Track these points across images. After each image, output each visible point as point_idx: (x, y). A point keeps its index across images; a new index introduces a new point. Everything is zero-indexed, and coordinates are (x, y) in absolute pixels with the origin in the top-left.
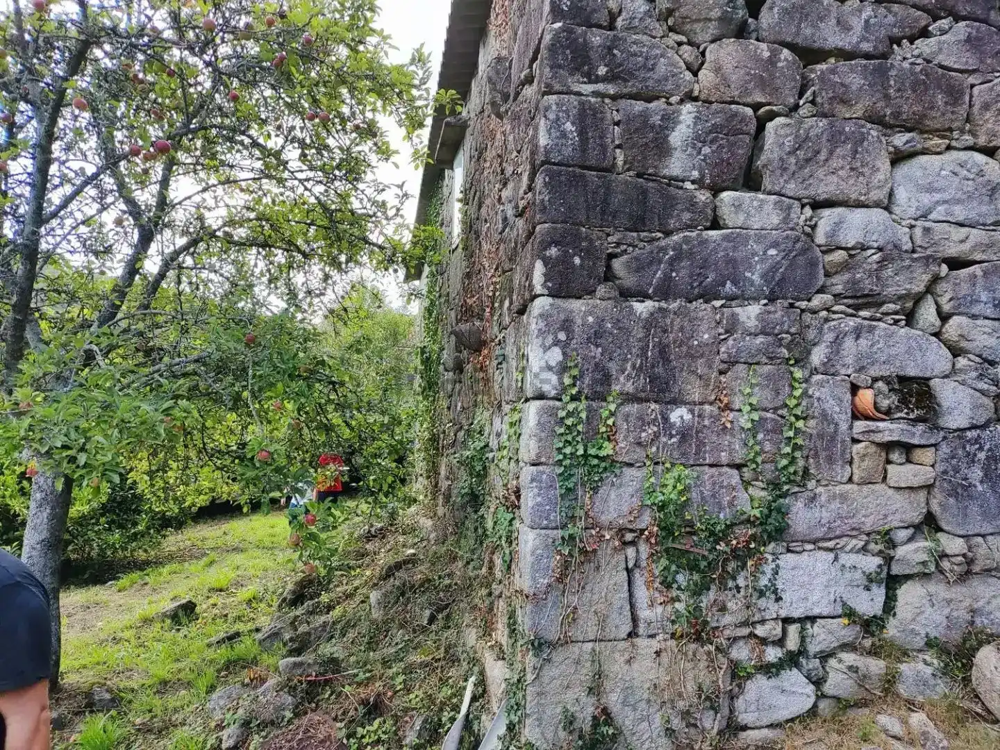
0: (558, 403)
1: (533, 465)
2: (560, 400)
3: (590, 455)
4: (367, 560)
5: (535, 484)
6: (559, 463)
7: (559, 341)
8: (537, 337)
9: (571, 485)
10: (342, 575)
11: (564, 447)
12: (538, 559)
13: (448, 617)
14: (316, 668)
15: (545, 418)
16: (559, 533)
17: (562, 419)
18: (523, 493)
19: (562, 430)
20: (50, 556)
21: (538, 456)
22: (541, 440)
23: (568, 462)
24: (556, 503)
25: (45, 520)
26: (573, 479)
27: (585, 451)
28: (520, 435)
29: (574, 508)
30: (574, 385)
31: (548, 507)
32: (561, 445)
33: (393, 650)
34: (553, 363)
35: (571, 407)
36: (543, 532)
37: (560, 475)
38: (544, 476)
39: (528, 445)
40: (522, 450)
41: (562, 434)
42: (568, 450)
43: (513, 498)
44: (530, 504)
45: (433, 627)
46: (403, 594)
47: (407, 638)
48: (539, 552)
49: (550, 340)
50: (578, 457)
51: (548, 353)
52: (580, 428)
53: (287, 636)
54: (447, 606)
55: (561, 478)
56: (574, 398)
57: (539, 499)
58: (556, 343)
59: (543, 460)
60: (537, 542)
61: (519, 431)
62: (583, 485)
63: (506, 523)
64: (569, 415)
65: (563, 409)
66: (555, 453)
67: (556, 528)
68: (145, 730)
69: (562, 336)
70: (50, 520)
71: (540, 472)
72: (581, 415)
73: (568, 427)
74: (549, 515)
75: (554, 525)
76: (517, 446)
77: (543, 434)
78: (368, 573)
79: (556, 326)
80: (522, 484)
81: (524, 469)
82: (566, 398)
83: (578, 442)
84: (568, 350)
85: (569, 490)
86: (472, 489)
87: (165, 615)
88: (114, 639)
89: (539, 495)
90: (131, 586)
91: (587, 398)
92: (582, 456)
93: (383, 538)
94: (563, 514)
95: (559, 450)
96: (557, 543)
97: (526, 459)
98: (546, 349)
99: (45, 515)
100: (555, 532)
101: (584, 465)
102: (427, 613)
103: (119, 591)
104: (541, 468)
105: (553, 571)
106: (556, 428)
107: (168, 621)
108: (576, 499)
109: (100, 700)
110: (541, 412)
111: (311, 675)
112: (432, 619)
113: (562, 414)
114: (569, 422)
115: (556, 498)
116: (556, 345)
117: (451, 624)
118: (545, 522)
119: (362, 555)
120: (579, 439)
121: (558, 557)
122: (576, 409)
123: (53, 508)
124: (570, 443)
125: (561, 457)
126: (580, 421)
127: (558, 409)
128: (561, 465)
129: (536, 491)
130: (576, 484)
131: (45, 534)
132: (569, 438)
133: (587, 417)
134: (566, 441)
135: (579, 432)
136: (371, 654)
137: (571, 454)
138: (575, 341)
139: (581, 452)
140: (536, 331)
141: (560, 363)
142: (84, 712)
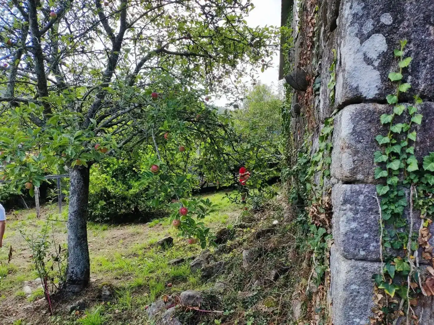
0: (380, 107)
1: (347, 183)
2: (384, 102)
3: (428, 172)
4: (254, 223)
5: (348, 206)
6: (383, 181)
7: (383, 26)
8: (352, 24)
9: (399, 210)
10: (240, 231)
11: (390, 161)
12: (353, 296)
13: (287, 278)
14: (202, 301)
15: (363, 125)
16: (382, 268)
17: (387, 125)
18: (336, 212)
19: (387, 140)
20: (79, 219)
21: (354, 171)
22: (356, 152)
23: (395, 180)
24: (378, 231)
25: (75, 201)
26: (403, 202)
27: (420, 165)
28: (332, 148)
29: (402, 238)
30: (404, 81)
31: (366, 235)
32: (385, 158)
33: (251, 295)
34: (373, 55)
35: (399, 109)
36: (361, 264)
37: (384, 196)
38: (361, 197)
39: (340, 159)
40: (334, 166)
41: (386, 145)
42: (395, 165)
43: (322, 216)
44: (343, 230)
45: (277, 283)
46: (260, 256)
47: (259, 288)
48: (354, 287)
49: (369, 25)
50: (409, 174)
51: (367, 43)
52: (413, 136)
53: (203, 266)
54: (286, 270)
55: (384, 201)
56: (403, 99)
57: (354, 225)
58: (379, 29)
59: (360, 177)
60: (352, 274)
61: (330, 145)
62: (417, 209)
63: (318, 239)
64: (397, 119)
65: (388, 113)
66: (376, 169)
67: (378, 260)
68: (118, 318)
69: (387, 19)
70: (77, 201)
71: (356, 191)
72: (413, 119)
73: (395, 136)
74: (368, 244)
75: (374, 256)
76: (328, 160)
77: (359, 146)
78: (253, 231)
79: (378, 7)
80: (333, 202)
81: (336, 186)
82: (391, 99)
83: (409, 154)
84: (395, 36)
85: (395, 215)
86: (299, 195)
87: (158, 243)
88: (135, 254)
89: (354, 220)
90: (155, 225)
91: (422, 97)
92: (415, 172)
93: (263, 212)
94: (387, 245)
95: (382, 165)
96: (379, 279)
97: (338, 175)
98: (363, 38)
99: (75, 198)
100: (376, 265)
101: (417, 185)
102: (274, 272)
103: (150, 227)
104: (356, 187)
105: (373, 311)
106: (378, 138)
107: (159, 247)
108: (406, 228)
109: (104, 295)
110: (356, 118)
111: (197, 306)
112: (276, 277)
113: (386, 119)
114: (397, 128)
115: (378, 225)
116: (378, 32)
117: (288, 284)
118: (362, 253)
119: (251, 220)
120: (411, 150)
121: (380, 296)
122: (407, 112)
123: (78, 195)
124: (397, 156)
125: (385, 174)
126: (413, 127)
127: (380, 113)
128: (385, 184)
129: (350, 214)
130: (406, 208)
131: (76, 208)
132: (397, 149)
133: (423, 121)
134: (393, 154)
135: (410, 142)
136: (240, 292)
137: (400, 170)
138: (406, 23)
139: (413, 167)
140: (350, 17)
141: (383, 55)
142: (95, 300)
